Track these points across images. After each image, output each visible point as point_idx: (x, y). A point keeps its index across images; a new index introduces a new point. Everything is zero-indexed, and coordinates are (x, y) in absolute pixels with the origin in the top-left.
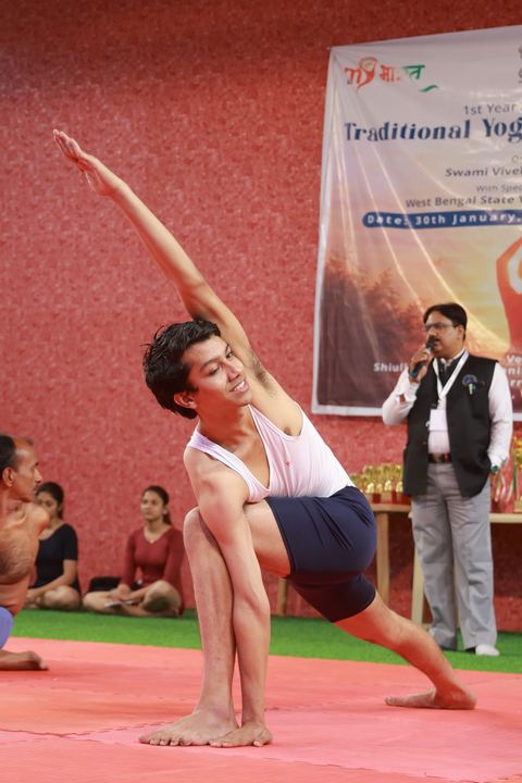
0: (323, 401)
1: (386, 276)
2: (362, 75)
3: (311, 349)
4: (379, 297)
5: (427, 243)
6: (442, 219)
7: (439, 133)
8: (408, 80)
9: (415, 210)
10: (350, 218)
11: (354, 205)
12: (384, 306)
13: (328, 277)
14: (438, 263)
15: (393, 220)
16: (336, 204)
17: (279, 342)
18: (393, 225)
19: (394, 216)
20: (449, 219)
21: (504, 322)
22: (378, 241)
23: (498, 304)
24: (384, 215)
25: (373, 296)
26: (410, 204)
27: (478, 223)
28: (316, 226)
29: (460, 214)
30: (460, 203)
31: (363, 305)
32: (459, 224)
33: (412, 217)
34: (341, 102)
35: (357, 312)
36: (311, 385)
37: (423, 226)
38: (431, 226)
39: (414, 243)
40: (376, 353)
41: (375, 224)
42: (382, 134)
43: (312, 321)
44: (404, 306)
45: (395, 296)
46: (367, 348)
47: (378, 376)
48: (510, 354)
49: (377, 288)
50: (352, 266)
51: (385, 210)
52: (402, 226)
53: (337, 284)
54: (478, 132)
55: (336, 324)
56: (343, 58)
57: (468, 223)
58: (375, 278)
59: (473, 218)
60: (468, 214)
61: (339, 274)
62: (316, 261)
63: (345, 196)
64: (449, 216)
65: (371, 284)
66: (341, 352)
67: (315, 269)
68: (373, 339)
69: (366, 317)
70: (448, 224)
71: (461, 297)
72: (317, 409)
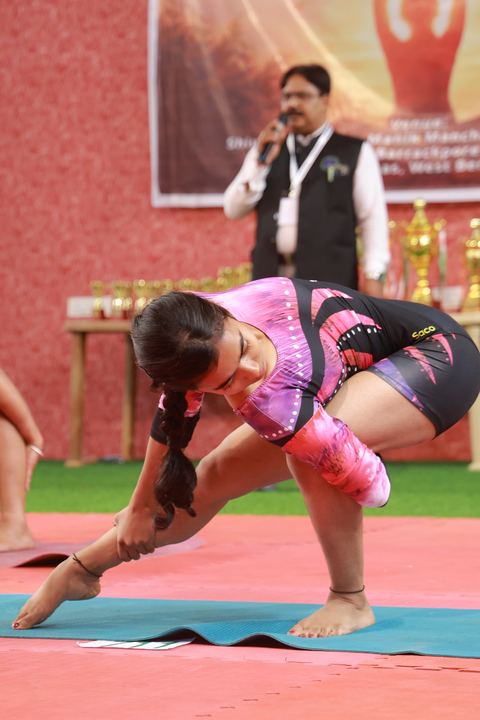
0: (166, 189)
1: (237, 29)
3: (146, 124)
4: (229, 54)
12: (235, 64)
13: (165, 32)
17: (105, 117)
21: (386, 79)
23: (377, 55)
25: (222, 53)
31: (209, 65)
35: (203, 74)
36: (148, 170)
40: (229, 125)
43: (144, 87)
44: (260, 63)
45: (249, 51)
46: (218, 120)
47: (230, 155)
48: (394, 118)
50: (192, 16)
53: (175, 40)
55: (177, 92)
58: (222, 30)
61: (176, 26)
62: (146, 10)
65: (218, 38)
66: (184, 126)
67: (146, 20)
68: (224, 108)
69: (214, 80)
71: (331, 48)
72: (159, 200)
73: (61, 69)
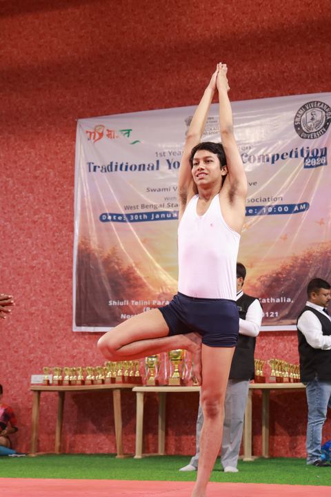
0: (78, 324)
1: (114, 251)
2: (96, 135)
3: (72, 293)
4: (111, 262)
5: (137, 230)
6: (145, 217)
7: (142, 167)
8: (123, 138)
9: (129, 212)
10: (92, 217)
11: (95, 210)
12: (113, 267)
13: (80, 251)
14: (144, 242)
15: (117, 218)
16: (83, 209)
17: (53, 290)
18: (117, 220)
19: (118, 215)
20: (150, 217)
22: (109, 230)
24: (112, 215)
25: (107, 262)
26: (126, 208)
27: (166, 218)
28: (72, 222)
29: (155, 213)
30: (155, 207)
31: (101, 267)
32: (155, 219)
33: (128, 216)
34: (84, 151)
35: (98, 271)
36: (72, 315)
37: (134, 221)
38: (139, 220)
39: (130, 231)
40: (110, 295)
41: (107, 220)
42: (109, 168)
43: (71, 278)
44: (125, 267)
45: (120, 261)
46: (104, 292)
47: (111, 308)
49: (108, 257)
50: (94, 245)
51: (112, 212)
52: (123, 221)
53: (86, 256)
54: (164, 167)
55: (86, 278)
56: (85, 126)
57: (160, 219)
58: (107, 252)
59: (163, 215)
60: (160, 213)
61: (86, 249)
62: (73, 242)
63: (88, 204)
64: (149, 214)
65: (106, 255)
66: (89, 295)
67: (73, 247)
68: (108, 287)
69: (103, 274)
70: (149, 219)
71: (158, 261)
72: (76, 329)
73: (32, 268)
